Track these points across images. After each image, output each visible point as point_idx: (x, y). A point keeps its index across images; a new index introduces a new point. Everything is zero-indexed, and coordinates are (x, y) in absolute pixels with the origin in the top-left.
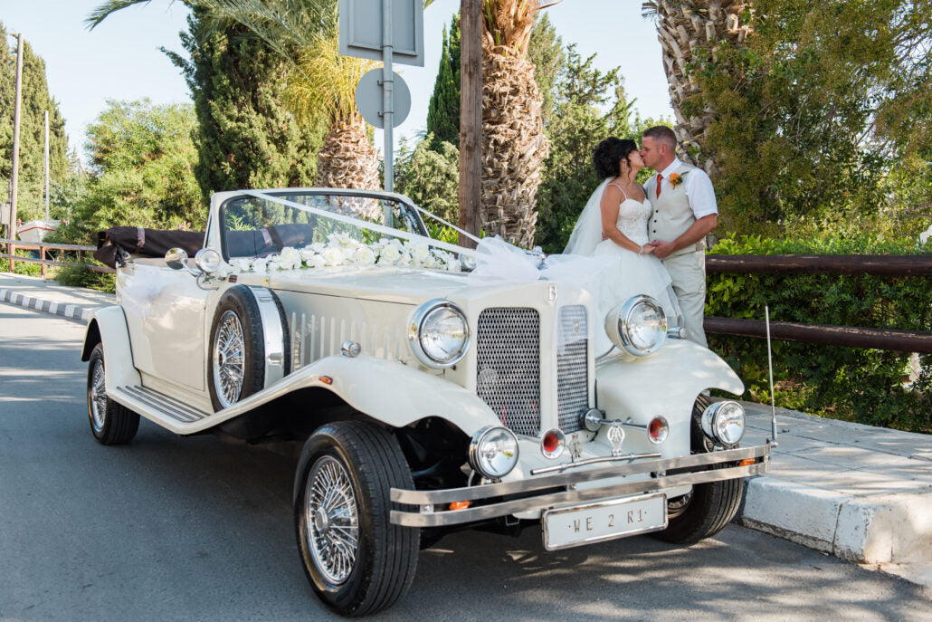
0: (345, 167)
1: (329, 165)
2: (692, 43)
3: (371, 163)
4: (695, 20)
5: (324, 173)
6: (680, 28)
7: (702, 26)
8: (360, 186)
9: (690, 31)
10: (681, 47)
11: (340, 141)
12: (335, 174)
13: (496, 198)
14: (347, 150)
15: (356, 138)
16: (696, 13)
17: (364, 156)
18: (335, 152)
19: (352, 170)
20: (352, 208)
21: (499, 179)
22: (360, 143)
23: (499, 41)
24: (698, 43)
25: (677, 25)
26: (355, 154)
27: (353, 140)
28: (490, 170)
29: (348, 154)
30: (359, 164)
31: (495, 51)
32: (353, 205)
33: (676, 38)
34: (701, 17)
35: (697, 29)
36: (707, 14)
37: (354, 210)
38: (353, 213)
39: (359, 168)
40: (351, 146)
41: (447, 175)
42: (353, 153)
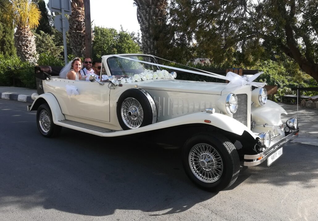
0: (25, 40)
1: (19, 39)
2: (147, 15)
3: (33, 38)
4: (148, 9)
5: (17, 41)
6: (144, 10)
7: (150, 11)
8: (30, 46)
9: (147, 12)
10: (144, 15)
11: (22, 32)
12: (21, 42)
13: (81, 51)
14: (25, 34)
15: (27, 30)
16: (148, 7)
17: (30, 36)
18: (20, 35)
19: (27, 41)
20: (28, 52)
21: (81, 46)
22: (29, 32)
23: (79, 6)
24: (149, 15)
25: (143, 10)
26: (27, 36)
27: (26, 31)
28: (79, 43)
29: (25, 36)
30: (29, 39)
31: (78, 9)
32: (29, 51)
33: (143, 13)
34: (150, 8)
35: (148, 11)
36: (151, 8)
37: (29, 53)
38: (29, 54)
39: (29, 40)
40: (26, 33)
41: (42, 41)
42: (27, 35)
